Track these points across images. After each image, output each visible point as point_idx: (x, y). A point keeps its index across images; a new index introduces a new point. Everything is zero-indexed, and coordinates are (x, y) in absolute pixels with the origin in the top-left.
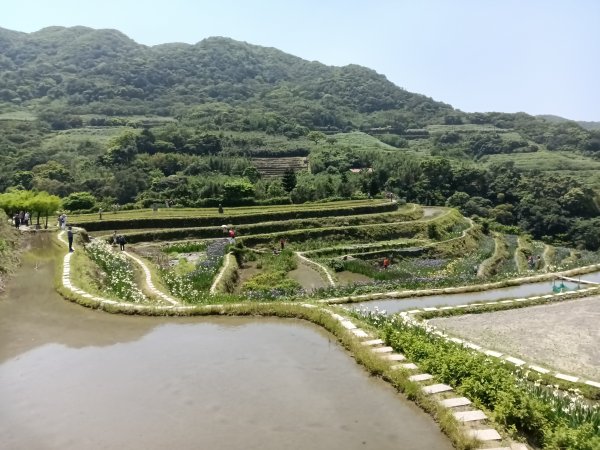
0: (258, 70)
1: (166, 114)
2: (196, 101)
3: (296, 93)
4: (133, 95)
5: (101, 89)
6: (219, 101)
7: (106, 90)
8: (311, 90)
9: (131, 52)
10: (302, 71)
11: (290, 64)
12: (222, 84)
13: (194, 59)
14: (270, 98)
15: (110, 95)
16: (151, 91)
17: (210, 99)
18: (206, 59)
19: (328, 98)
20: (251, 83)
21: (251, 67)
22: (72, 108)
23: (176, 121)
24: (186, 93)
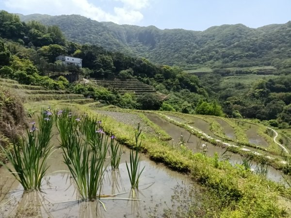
1: (269, 65)
2: (285, 57)
5: (237, 55)
7: (239, 55)
9: (248, 34)
13: (284, 34)
15: (241, 57)
16: (261, 53)
22: (224, 65)
23: (275, 68)
24: (279, 53)
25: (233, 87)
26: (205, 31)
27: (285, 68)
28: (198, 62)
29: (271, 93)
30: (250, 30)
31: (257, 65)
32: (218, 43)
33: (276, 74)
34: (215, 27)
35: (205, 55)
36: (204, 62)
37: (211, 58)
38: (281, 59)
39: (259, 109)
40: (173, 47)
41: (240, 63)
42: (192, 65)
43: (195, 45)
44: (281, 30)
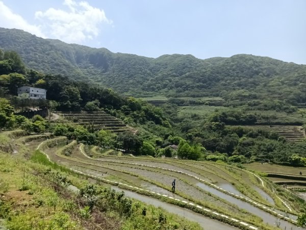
0: (260, 70)
1: (217, 96)
2: (231, 89)
3: (283, 83)
4: (202, 87)
5: (189, 85)
6: (243, 88)
7: (191, 85)
8: (292, 80)
9: (198, 65)
10: (284, 68)
11: (277, 65)
12: (243, 80)
13: (228, 68)
14: (270, 86)
15: (193, 88)
16: (210, 84)
17: (238, 87)
18: (234, 67)
19: (302, 85)
20: (258, 78)
21: (257, 69)
22: (178, 94)
23: (223, 100)
24: (226, 85)
25: (189, 118)
26: (158, 59)
27: (232, 100)
28: (153, 89)
29: (226, 126)
30: (199, 61)
31: (207, 96)
32: (171, 72)
33: (225, 106)
34: (167, 56)
35: (159, 83)
36: (159, 90)
37: (165, 86)
38: (227, 91)
39: (218, 142)
40: (127, 73)
41: (192, 93)
42: (147, 93)
43: (148, 72)
44: (226, 64)
